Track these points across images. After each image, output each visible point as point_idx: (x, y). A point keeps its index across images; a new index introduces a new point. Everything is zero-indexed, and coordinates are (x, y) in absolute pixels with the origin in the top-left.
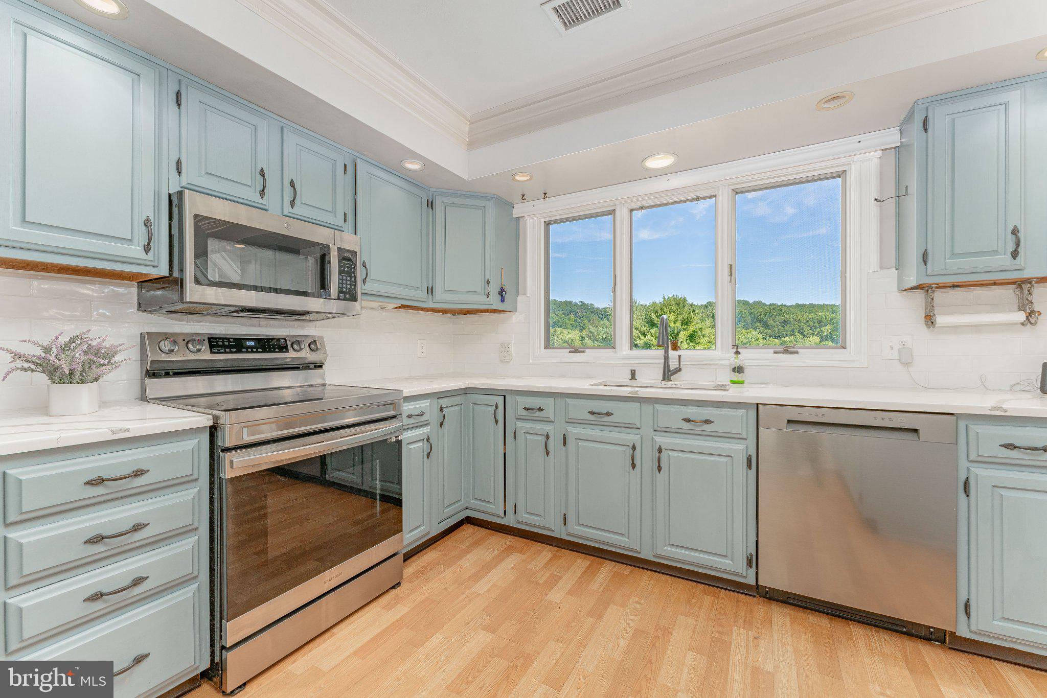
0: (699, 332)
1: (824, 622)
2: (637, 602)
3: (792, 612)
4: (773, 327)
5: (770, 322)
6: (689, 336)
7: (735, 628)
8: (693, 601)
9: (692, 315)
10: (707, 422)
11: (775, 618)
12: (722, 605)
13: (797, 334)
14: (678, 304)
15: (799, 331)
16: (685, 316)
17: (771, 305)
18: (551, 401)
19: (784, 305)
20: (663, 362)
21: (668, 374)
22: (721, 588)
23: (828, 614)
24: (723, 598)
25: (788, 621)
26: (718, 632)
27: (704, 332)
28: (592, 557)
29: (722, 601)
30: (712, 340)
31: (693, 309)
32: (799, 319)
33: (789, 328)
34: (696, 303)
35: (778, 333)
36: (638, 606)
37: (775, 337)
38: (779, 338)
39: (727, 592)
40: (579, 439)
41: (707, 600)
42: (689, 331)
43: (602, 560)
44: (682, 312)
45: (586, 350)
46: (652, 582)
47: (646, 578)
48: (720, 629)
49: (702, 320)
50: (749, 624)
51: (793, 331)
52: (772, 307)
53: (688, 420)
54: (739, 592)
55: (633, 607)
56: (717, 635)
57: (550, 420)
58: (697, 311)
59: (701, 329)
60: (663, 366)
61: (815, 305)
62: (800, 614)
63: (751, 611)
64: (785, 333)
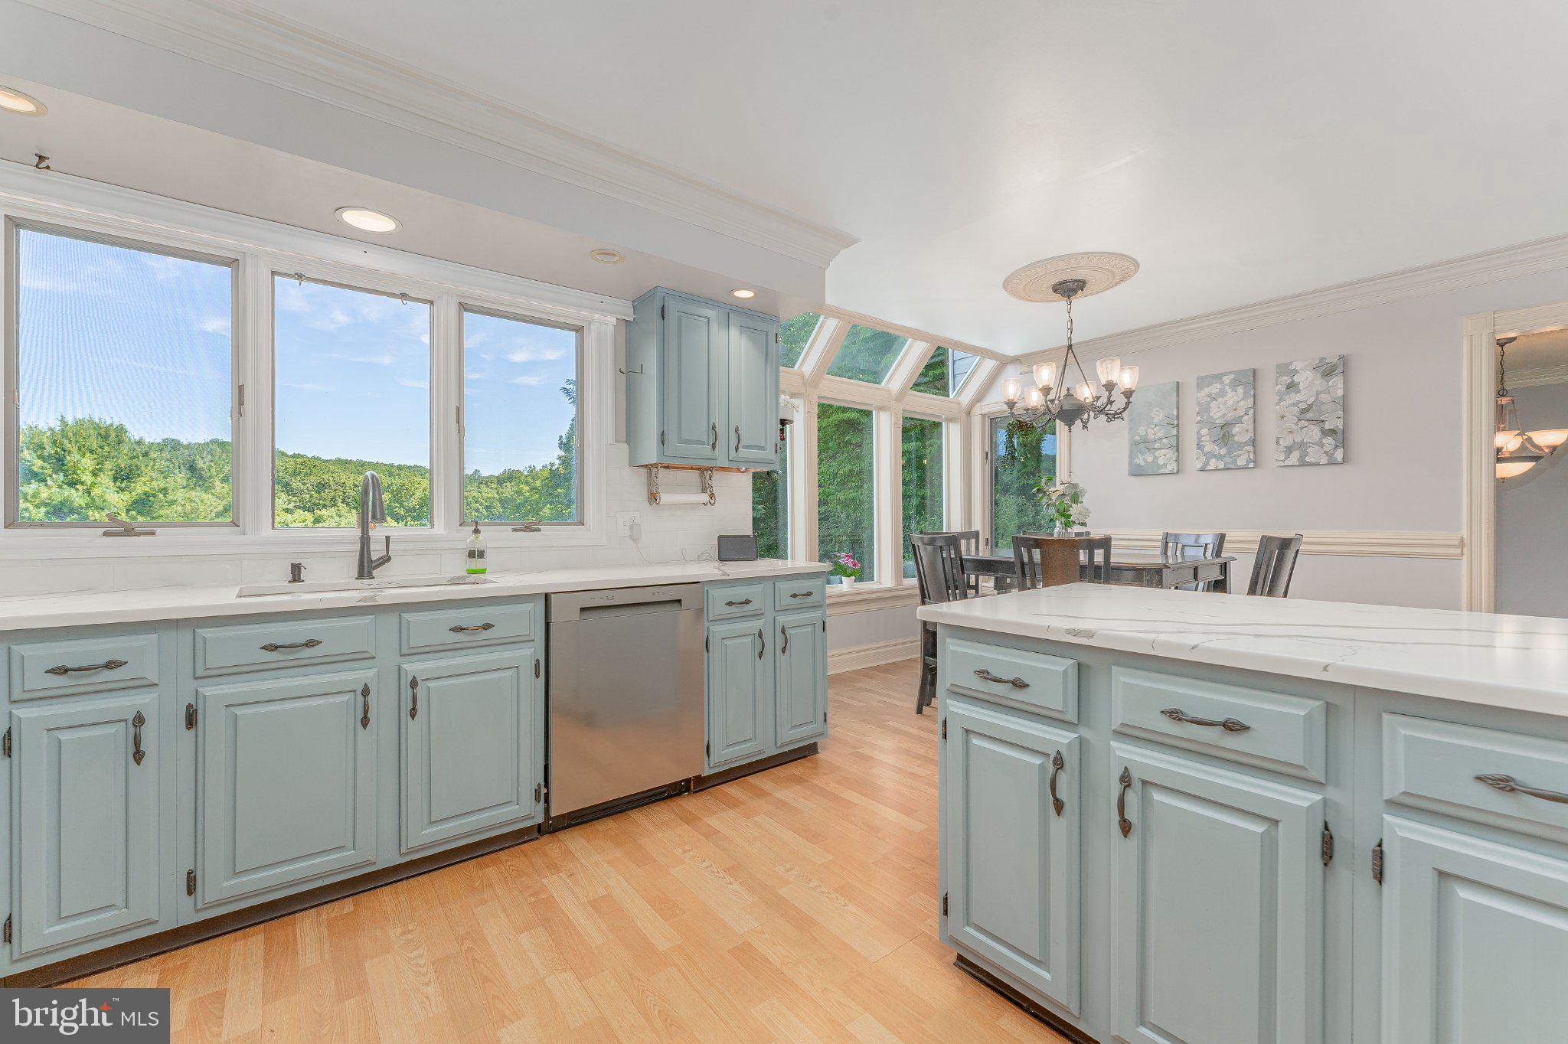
0: (161, 496)
1: (608, 825)
2: (404, 933)
3: (581, 832)
4: (302, 492)
5: (296, 484)
6: (134, 503)
7: (545, 881)
8: (477, 884)
9: (141, 462)
10: (487, 627)
11: (572, 846)
12: (511, 868)
13: (339, 504)
14: (106, 437)
15: (344, 500)
16: (123, 462)
17: (294, 456)
18: (148, 640)
19: (319, 459)
20: (358, 547)
21: (366, 567)
22: (496, 851)
23: (609, 815)
24: (506, 861)
25: (583, 841)
26: (531, 895)
27: (170, 497)
28: (262, 926)
29: (509, 863)
30: (188, 512)
31: (144, 451)
32: (342, 481)
33: (327, 494)
34: (147, 440)
35: (310, 501)
36: (410, 936)
37: (305, 509)
38: (310, 510)
39: (506, 851)
40: (232, 706)
41: (491, 872)
42: (133, 494)
43: (291, 916)
44: (114, 453)
45: (158, 531)
46: (402, 898)
47: (387, 898)
48: (531, 891)
49: (165, 474)
50: (554, 868)
51: (333, 499)
52: (299, 460)
53: (458, 629)
54: (519, 844)
55: (402, 942)
56: (533, 899)
57: (149, 682)
58: (153, 455)
59: (165, 491)
60: (358, 554)
61: (365, 462)
62: (587, 829)
63: (546, 854)
64: (321, 502)
